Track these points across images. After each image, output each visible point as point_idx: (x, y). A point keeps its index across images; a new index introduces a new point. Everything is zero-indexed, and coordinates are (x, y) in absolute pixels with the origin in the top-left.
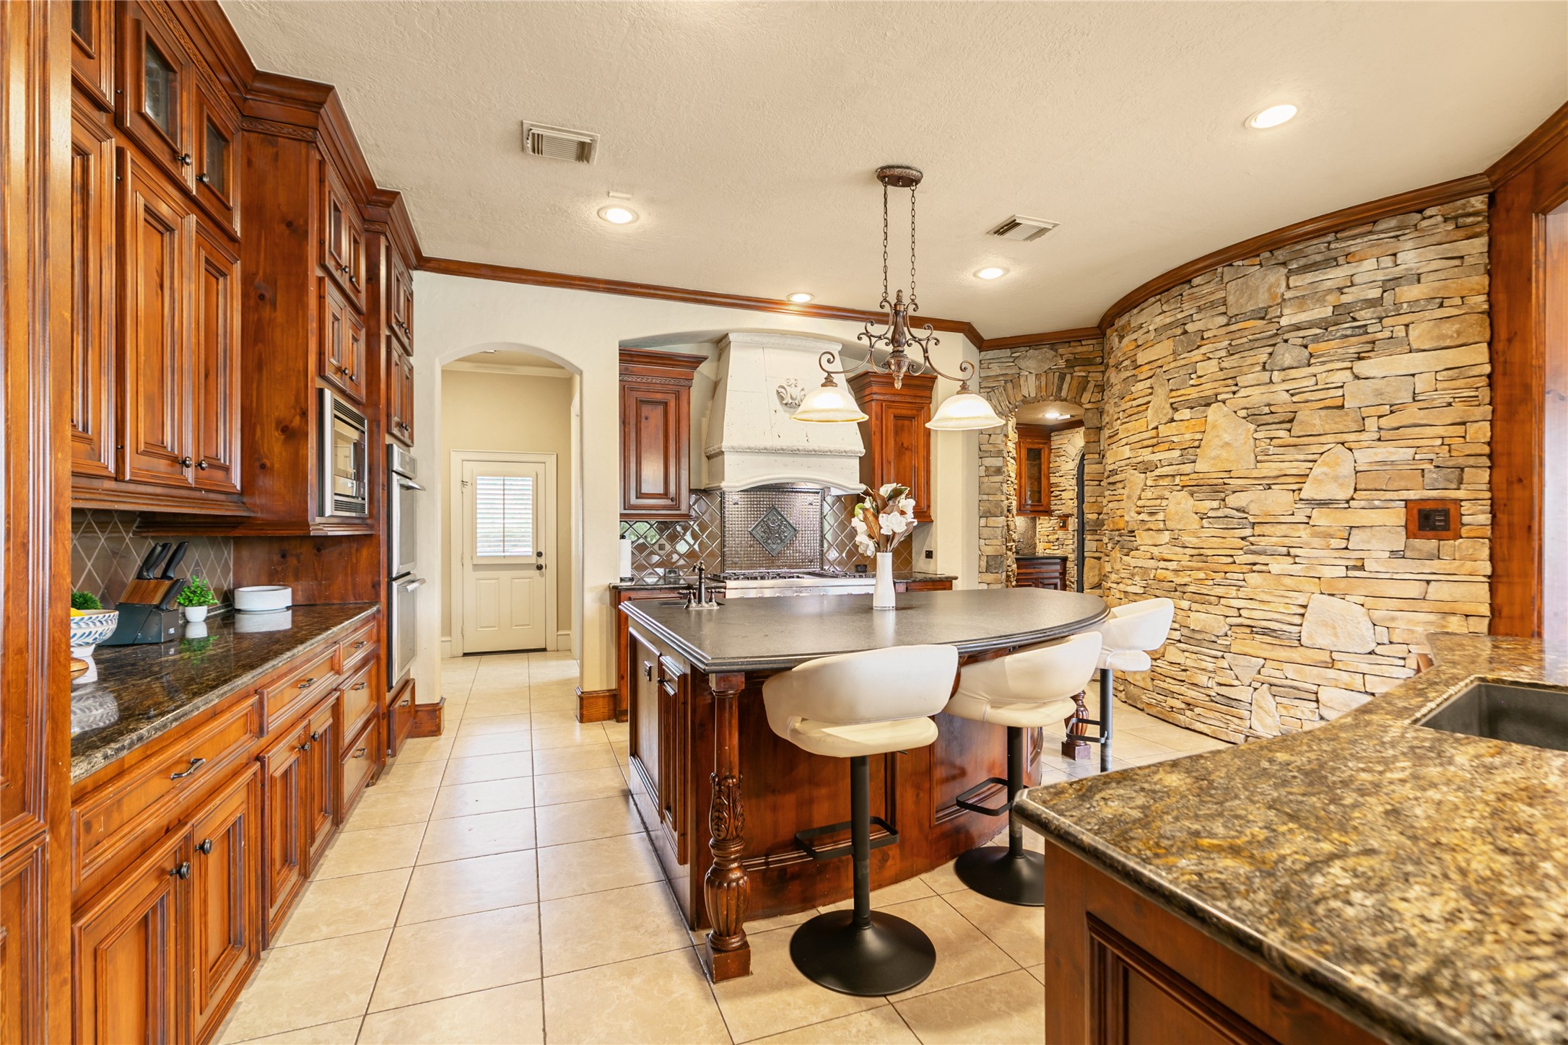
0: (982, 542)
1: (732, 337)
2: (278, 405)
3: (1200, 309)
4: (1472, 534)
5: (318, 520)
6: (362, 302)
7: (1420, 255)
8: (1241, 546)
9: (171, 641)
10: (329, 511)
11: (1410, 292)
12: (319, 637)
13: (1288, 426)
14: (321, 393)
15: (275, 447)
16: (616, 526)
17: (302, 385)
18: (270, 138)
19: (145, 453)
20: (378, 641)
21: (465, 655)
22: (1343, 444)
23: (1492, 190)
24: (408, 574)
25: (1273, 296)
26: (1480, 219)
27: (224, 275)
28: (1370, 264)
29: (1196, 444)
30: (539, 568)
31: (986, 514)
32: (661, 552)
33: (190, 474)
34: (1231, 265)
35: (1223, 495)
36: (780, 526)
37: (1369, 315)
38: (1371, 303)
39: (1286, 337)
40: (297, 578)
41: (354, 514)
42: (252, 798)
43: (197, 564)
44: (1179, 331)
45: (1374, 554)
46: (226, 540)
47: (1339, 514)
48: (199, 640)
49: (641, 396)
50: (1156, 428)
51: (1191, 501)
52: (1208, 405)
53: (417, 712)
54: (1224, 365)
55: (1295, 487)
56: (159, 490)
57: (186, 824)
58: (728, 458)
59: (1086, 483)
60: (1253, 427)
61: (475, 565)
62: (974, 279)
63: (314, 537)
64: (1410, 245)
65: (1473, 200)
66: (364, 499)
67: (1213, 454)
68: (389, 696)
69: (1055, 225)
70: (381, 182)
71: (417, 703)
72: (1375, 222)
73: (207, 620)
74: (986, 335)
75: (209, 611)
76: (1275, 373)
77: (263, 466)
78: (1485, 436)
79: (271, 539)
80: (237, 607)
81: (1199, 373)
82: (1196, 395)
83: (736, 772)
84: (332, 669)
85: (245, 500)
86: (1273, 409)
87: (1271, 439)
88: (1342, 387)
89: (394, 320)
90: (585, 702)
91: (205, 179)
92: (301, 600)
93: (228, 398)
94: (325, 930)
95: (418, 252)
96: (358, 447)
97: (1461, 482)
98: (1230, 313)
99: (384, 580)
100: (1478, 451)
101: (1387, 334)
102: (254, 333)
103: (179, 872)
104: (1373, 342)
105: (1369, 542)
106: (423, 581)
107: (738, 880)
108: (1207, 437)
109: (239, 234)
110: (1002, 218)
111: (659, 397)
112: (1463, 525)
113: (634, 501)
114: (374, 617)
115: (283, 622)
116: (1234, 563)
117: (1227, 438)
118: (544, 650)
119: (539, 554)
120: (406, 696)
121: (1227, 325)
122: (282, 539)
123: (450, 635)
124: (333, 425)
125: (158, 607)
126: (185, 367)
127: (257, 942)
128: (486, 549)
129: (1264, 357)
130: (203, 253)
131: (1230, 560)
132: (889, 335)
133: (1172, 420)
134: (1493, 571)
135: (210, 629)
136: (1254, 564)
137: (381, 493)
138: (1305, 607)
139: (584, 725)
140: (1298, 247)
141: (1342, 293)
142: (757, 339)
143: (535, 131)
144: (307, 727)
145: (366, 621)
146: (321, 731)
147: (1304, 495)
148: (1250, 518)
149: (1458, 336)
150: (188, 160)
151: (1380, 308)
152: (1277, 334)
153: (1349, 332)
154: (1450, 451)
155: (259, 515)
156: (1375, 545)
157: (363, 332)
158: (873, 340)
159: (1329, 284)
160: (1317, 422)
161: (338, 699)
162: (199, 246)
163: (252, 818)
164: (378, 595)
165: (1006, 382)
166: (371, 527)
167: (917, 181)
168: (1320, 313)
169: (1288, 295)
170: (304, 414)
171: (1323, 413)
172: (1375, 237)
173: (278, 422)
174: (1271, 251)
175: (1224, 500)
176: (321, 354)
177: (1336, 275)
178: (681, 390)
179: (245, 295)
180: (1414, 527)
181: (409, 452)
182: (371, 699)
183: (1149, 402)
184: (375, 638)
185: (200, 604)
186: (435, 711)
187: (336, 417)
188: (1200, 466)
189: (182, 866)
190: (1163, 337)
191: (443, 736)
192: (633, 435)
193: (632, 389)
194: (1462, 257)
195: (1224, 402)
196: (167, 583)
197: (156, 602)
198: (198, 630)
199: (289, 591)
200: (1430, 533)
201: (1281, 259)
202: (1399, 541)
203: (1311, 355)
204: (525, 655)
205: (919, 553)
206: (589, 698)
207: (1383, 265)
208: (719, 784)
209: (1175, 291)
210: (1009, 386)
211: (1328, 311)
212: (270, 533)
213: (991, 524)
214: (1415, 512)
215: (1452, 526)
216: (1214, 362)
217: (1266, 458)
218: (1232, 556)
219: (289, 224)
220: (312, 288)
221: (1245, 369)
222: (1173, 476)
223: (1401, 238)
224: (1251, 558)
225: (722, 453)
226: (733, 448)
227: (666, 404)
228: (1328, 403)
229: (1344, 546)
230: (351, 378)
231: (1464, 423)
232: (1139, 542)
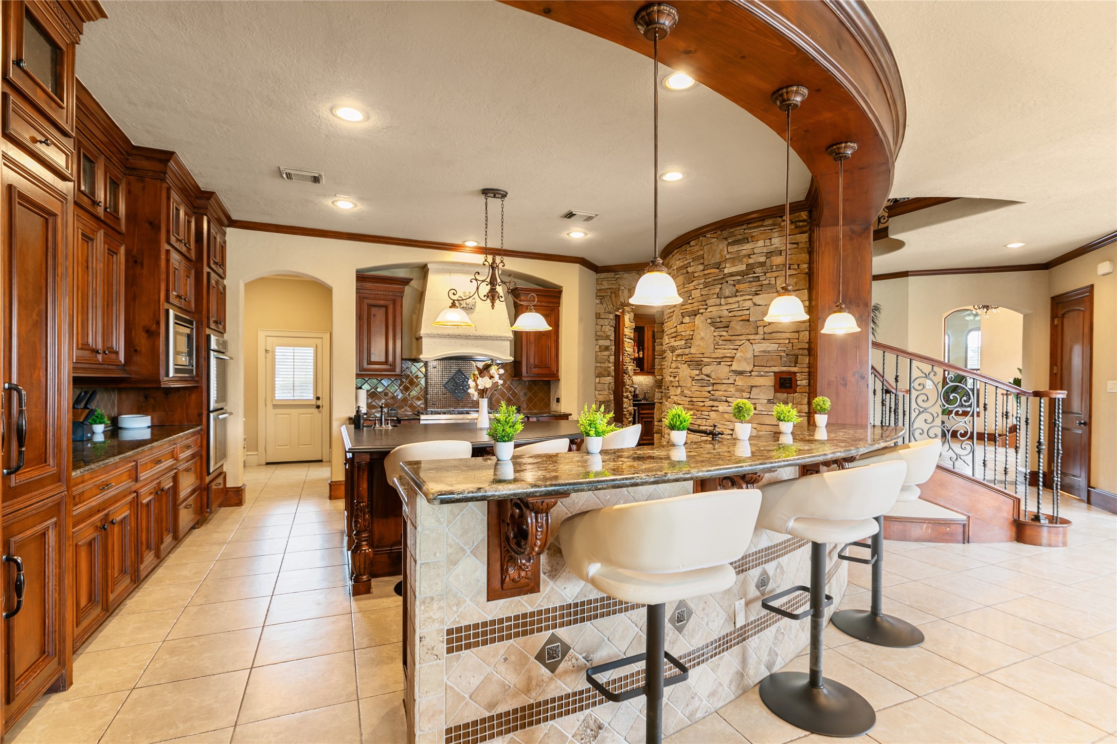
0: (597, 392)
1: (429, 266)
2: (143, 318)
3: (694, 259)
4: (801, 391)
5: (166, 379)
6: (193, 255)
7: (781, 240)
8: (707, 396)
9: (88, 440)
10: (171, 374)
11: (778, 260)
12: (166, 439)
13: (726, 329)
14: (167, 312)
15: (142, 341)
16: (353, 381)
17: (157, 307)
18: (141, 179)
19: (81, 349)
20: (201, 446)
21: (268, 464)
22: (749, 340)
23: (809, 209)
24: (222, 409)
25: (722, 256)
26: (805, 224)
27: (116, 254)
28: (761, 243)
29: (691, 337)
30: (318, 407)
31: (599, 375)
32: (386, 397)
33: (100, 357)
34: (705, 236)
35: (701, 367)
36: (463, 382)
37: (760, 271)
38: (762, 264)
39: (727, 279)
40: (154, 410)
41: (187, 375)
42: (132, 509)
43: (98, 402)
44: (685, 271)
45: (761, 401)
46: (113, 389)
47: (747, 379)
48: (101, 442)
49: (371, 302)
50: (676, 327)
51: (689, 370)
52: (696, 315)
53: (227, 491)
54: (703, 293)
55: (729, 363)
56: (86, 366)
57: (106, 509)
58: (424, 340)
59: (656, 357)
60: (713, 329)
61: (274, 405)
62: (567, 236)
63: (164, 388)
64: (776, 235)
65: (802, 213)
66: (193, 366)
67: (697, 344)
68: (208, 479)
69: (597, 215)
70: (203, 186)
71: (228, 486)
72: (763, 220)
73: (104, 432)
74: (599, 264)
75: (105, 428)
76: (723, 299)
77: (136, 351)
78: (806, 338)
79: (139, 389)
80: (120, 426)
81: (693, 296)
82: (690, 309)
83: (366, 500)
84: (173, 457)
85: (126, 368)
86: (722, 319)
87: (721, 336)
88: (749, 309)
89: (212, 262)
90: (333, 487)
91: (108, 210)
92: (156, 423)
93: (118, 317)
94: (168, 582)
95: (228, 218)
96: (189, 337)
97: (796, 362)
98: (705, 264)
99: (205, 412)
100: (804, 347)
101: (767, 282)
102: (131, 282)
103: (104, 527)
104: (762, 286)
105: (759, 394)
106: (231, 414)
107: (366, 550)
108: (695, 334)
109: (124, 231)
110: (565, 211)
111: (382, 302)
112: (797, 386)
113: (365, 366)
114: (198, 432)
115: (146, 435)
116: (704, 406)
117: (702, 334)
118: (321, 461)
119: (318, 398)
120: (220, 480)
121: (703, 270)
122: (145, 389)
123: (257, 450)
124: (174, 328)
125: (82, 423)
126: (98, 305)
127: (135, 575)
128: (281, 395)
129: (717, 290)
130: (106, 246)
131: (703, 404)
132: (488, 280)
133: (682, 323)
134: (809, 410)
135: (105, 437)
136: (713, 406)
137: (203, 362)
138: (733, 430)
139: (332, 501)
140: (732, 230)
141: (750, 258)
142: (446, 267)
143: (288, 171)
144: (159, 483)
145: (194, 434)
146: (167, 487)
147: (733, 368)
148: (711, 380)
149: (796, 285)
150: (100, 204)
151: (764, 268)
152: (723, 278)
153: (752, 280)
154: (792, 346)
155: (133, 376)
156: (762, 396)
157: (193, 271)
158: (479, 282)
159: (744, 252)
160: (738, 328)
161: (176, 473)
162: (105, 242)
163: (132, 518)
164: (201, 421)
165: (611, 293)
166: (197, 382)
167: (504, 195)
168: (740, 268)
169: (728, 257)
170: (158, 323)
171: (741, 323)
172: (762, 229)
173: (144, 327)
174: (721, 231)
175: (701, 370)
176: (167, 291)
177: (746, 248)
178: (397, 300)
179: (127, 261)
180: (778, 386)
181: (223, 337)
182: (197, 479)
183: (674, 312)
184: (199, 445)
185: (101, 423)
186: (239, 491)
187: (176, 323)
188: (693, 350)
189: (105, 525)
190: (679, 274)
191: (243, 507)
192: (365, 326)
193: (365, 298)
194: (797, 243)
195: (702, 314)
196: (87, 411)
197: (81, 420)
198: (99, 438)
199: (149, 417)
200: (784, 390)
201: (725, 236)
202: (771, 394)
203: (737, 291)
204: (308, 464)
205: (553, 400)
206: (335, 485)
207: (766, 244)
208: (357, 505)
209: (684, 248)
210: (613, 295)
211: (744, 267)
212: (139, 386)
213: (602, 381)
214: (778, 378)
215: (793, 386)
216: (699, 291)
217: (718, 347)
218: (704, 402)
219: (151, 223)
220: (163, 257)
221: (710, 296)
222: (682, 355)
223: (773, 231)
224: (711, 403)
225: (421, 337)
226: (427, 334)
227: (386, 307)
228: (743, 318)
229: (748, 397)
230: (185, 300)
231: (798, 332)
232: (671, 394)
